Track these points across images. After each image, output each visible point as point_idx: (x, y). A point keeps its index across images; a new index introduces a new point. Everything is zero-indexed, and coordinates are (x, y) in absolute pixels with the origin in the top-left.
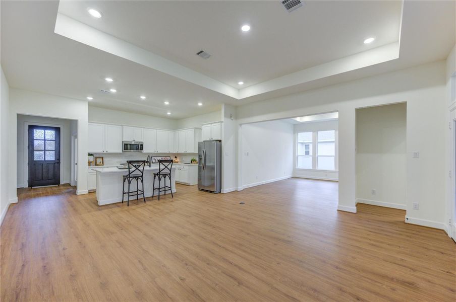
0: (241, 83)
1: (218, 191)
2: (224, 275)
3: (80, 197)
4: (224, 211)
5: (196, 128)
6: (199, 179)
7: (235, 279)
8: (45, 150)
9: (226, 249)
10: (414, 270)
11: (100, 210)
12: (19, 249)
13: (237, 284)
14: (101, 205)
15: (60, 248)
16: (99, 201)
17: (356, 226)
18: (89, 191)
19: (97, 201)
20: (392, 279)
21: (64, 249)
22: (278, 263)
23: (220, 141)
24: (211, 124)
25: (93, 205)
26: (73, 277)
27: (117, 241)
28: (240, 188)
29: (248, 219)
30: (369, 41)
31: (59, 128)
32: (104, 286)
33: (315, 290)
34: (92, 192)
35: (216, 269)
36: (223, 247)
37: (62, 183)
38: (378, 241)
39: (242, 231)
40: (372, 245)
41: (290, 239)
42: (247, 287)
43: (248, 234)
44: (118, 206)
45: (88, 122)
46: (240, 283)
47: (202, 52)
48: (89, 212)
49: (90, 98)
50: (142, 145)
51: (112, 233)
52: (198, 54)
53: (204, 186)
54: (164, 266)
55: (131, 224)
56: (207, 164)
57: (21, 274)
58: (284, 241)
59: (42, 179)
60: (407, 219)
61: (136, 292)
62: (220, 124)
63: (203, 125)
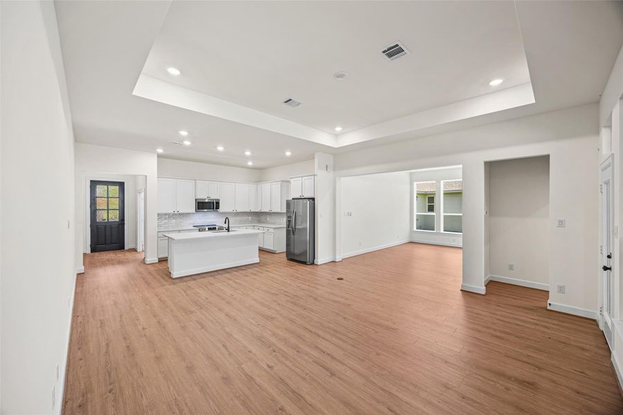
0: (338, 129)
1: (311, 261)
2: (315, 364)
3: (150, 266)
4: (318, 289)
5: (282, 181)
6: (288, 245)
7: (327, 369)
8: (108, 210)
9: (319, 336)
10: (540, 369)
11: (174, 284)
12: (98, 326)
13: (329, 374)
14: (174, 277)
15: (140, 328)
16: (172, 272)
17: (480, 312)
18: (159, 259)
19: (170, 273)
20: (510, 378)
21: (143, 329)
22: (378, 354)
23: (313, 199)
24: (302, 177)
25: (166, 278)
26: (158, 359)
27: (197, 321)
28: (338, 259)
29: (346, 299)
30: (496, 82)
31: (124, 183)
32: (190, 369)
33: (416, 386)
34: (163, 260)
35: (307, 358)
36: (315, 333)
37: (126, 248)
38: (505, 333)
39: (338, 314)
40: (497, 337)
41: (395, 326)
42: (340, 378)
43: (345, 318)
44: (194, 280)
45: (158, 177)
46: (333, 374)
47: (290, 100)
48: (162, 286)
49: (160, 151)
50: (218, 203)
51: (191, 312)
52: (286, 102)
53: (294, 255)
54: (250, 352)
55: (210, 302)
56: (297, 227)
57: (107, 352)
58: (387, 328)
59: (105, 244)
60: (550, 304)
61: (223, 378)
62: (313, 177)
63: (292, 178)
